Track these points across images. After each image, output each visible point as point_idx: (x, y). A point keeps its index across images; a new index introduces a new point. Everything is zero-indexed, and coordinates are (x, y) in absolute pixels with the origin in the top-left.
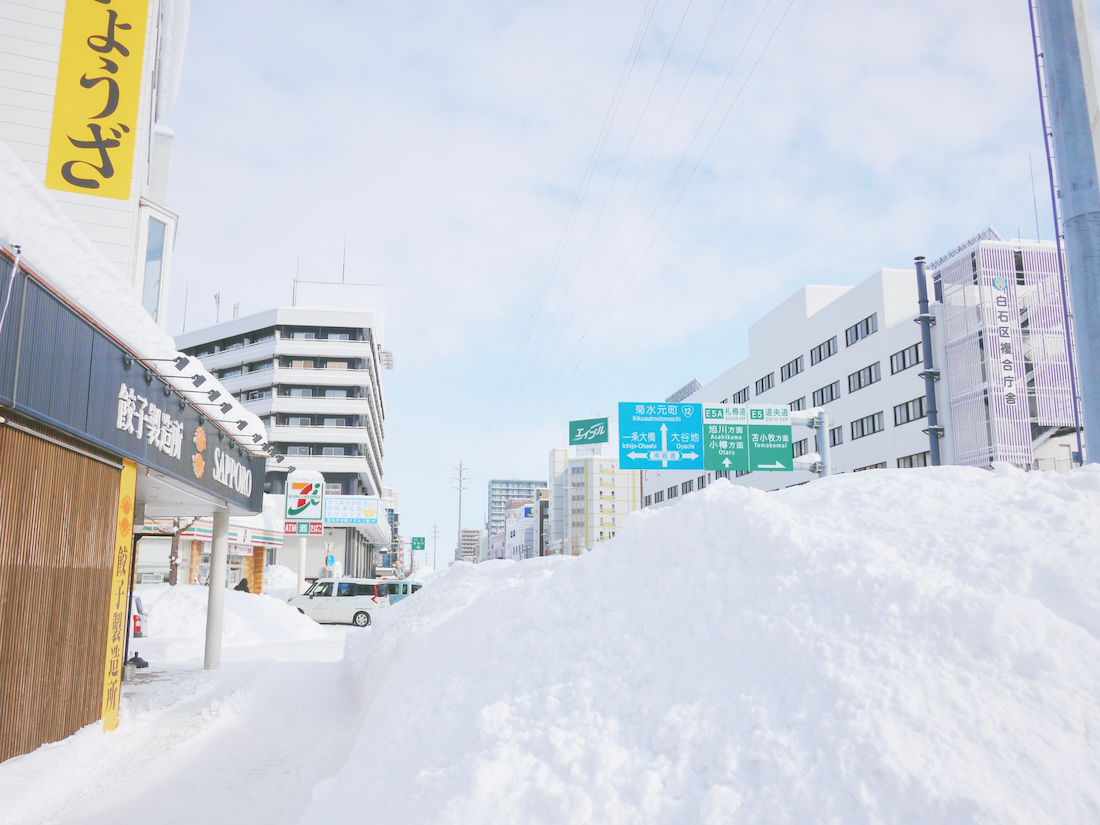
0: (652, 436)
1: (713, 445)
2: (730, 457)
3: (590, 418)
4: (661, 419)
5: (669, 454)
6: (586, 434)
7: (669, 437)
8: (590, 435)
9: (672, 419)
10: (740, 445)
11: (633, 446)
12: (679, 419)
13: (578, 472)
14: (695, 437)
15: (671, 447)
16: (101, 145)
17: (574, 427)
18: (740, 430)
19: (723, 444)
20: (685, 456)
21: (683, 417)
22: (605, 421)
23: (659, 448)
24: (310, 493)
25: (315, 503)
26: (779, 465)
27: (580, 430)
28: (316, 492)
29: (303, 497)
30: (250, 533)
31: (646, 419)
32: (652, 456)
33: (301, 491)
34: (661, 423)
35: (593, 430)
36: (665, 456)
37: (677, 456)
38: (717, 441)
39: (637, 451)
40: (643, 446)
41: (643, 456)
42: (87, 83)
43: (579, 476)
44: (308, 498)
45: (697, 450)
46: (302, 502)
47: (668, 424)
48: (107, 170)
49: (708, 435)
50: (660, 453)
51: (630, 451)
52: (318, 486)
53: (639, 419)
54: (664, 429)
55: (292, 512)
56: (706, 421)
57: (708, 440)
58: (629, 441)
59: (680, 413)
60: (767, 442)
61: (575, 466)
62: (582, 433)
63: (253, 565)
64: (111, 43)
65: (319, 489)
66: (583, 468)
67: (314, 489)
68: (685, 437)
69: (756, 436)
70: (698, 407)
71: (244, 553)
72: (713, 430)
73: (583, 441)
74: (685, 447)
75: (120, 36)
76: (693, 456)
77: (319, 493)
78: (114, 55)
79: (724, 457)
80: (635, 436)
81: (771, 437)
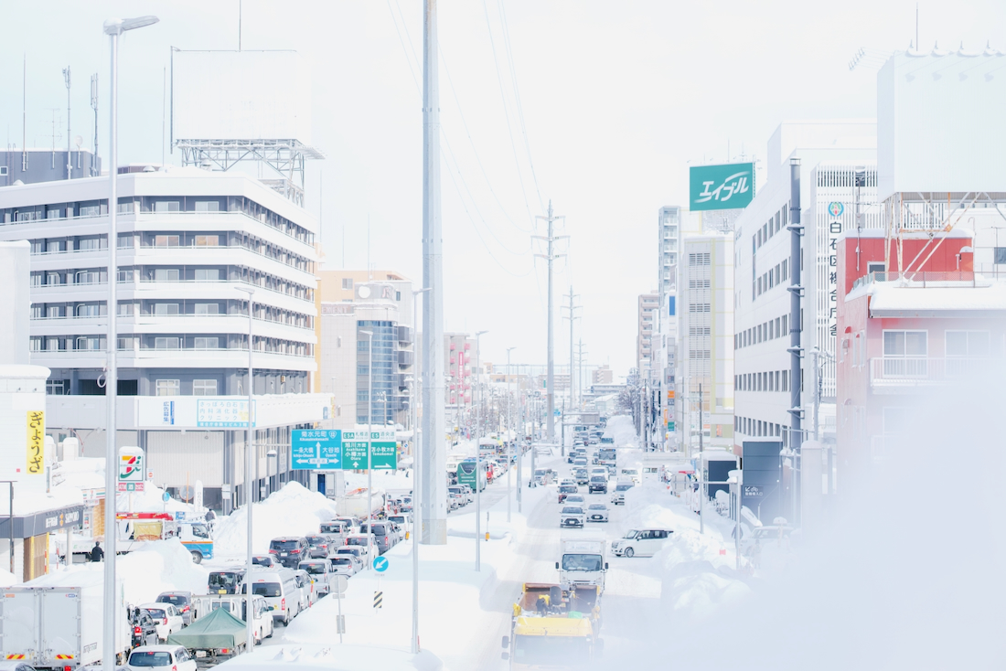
0: (311, 450)
1: (348, 454)
2: (358, 461)
3: (725, 163)
4: (317, 439)
5: (321, 460)
6: (717, 191)
7: (321, 450)
8: (724, 193)
9: (323, 440)
10: (364, 454)
11: (300, 456)
12: (327, 439)
13: (700, 262)
14: (337, 450)
15: (323, 456)
16: (37, 462)
17: (700, 176)
18: (364, 445)
19: (354, 454)
20: (331, 461)
21: (330, 438)
22: (748, 169)
23: (315, 457)
24: (135, 463)
25: (138, 470)
26: (387, 466)
27: (708, 184)
28: (138, 462)
29: (130, 465)
30: (95, 492)
31: (307, 440)
32: (311, 462)
33: (128, 461)
34: (316, 442)
35: (729, 184)
36: (318, 461)
37: (325, 461)
38: (350, 452)
39: (302, 458)
40: (306, 455)
41: (306, 461)
42: (33, 448)
43: (700, 268)
44: (133, 466)
45: (338, 457)
46: (129, 469)
47: (321, 442)
48: (38, 468)
49: (345, 449)
50: (316, 460)
51: (298, 458)
52: (139, 458)
53: (304, 440)
54: (318, 445)
55: (123, 476)
56: (343, 440)
57: (345, 451)
58: (297, 453)
59: (328, 436)
60: (381, 452)
61: (695, 251)
62: (712, 189)
63: (100, 510)
64: (37, 437)
65: (140, 460)
66: (707, 255)
67: (137, 460)
68: (331, 450)
69: (374, 448)
70: (339, 432)
71: (94, 504)
72: (347, 445)
73: (714, 205)
74: (331, 456)
75: (39, 435)
76: (336, 461)
77: (140, 463)
78: (38, 440)
79: (354, 461)
80: (301, 450)
81: (383, 449)
